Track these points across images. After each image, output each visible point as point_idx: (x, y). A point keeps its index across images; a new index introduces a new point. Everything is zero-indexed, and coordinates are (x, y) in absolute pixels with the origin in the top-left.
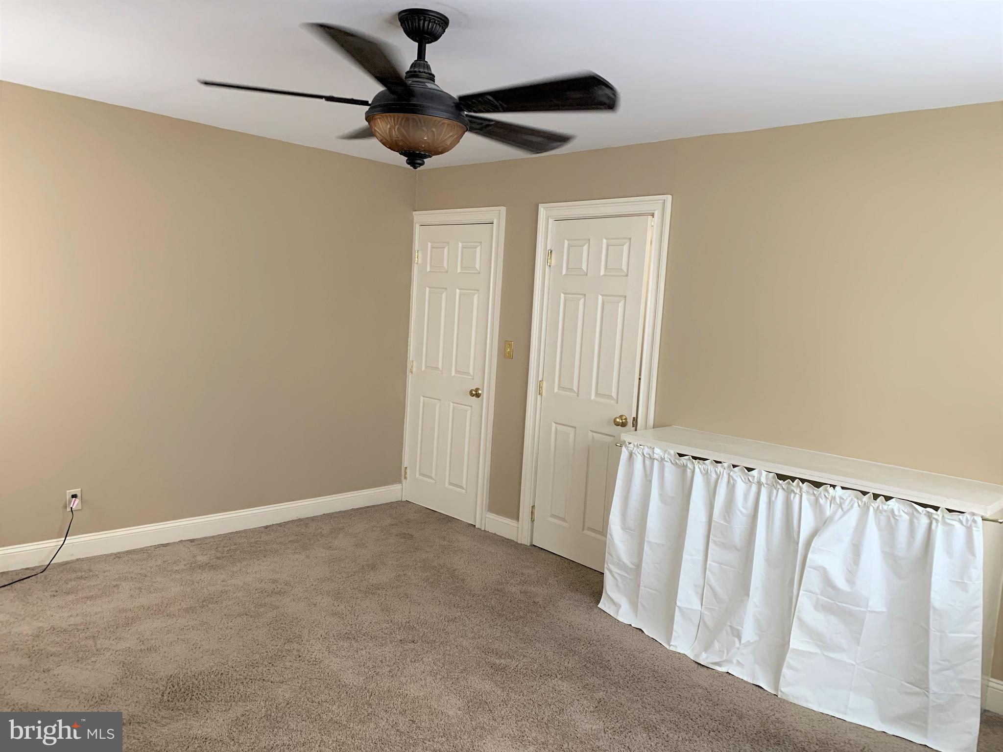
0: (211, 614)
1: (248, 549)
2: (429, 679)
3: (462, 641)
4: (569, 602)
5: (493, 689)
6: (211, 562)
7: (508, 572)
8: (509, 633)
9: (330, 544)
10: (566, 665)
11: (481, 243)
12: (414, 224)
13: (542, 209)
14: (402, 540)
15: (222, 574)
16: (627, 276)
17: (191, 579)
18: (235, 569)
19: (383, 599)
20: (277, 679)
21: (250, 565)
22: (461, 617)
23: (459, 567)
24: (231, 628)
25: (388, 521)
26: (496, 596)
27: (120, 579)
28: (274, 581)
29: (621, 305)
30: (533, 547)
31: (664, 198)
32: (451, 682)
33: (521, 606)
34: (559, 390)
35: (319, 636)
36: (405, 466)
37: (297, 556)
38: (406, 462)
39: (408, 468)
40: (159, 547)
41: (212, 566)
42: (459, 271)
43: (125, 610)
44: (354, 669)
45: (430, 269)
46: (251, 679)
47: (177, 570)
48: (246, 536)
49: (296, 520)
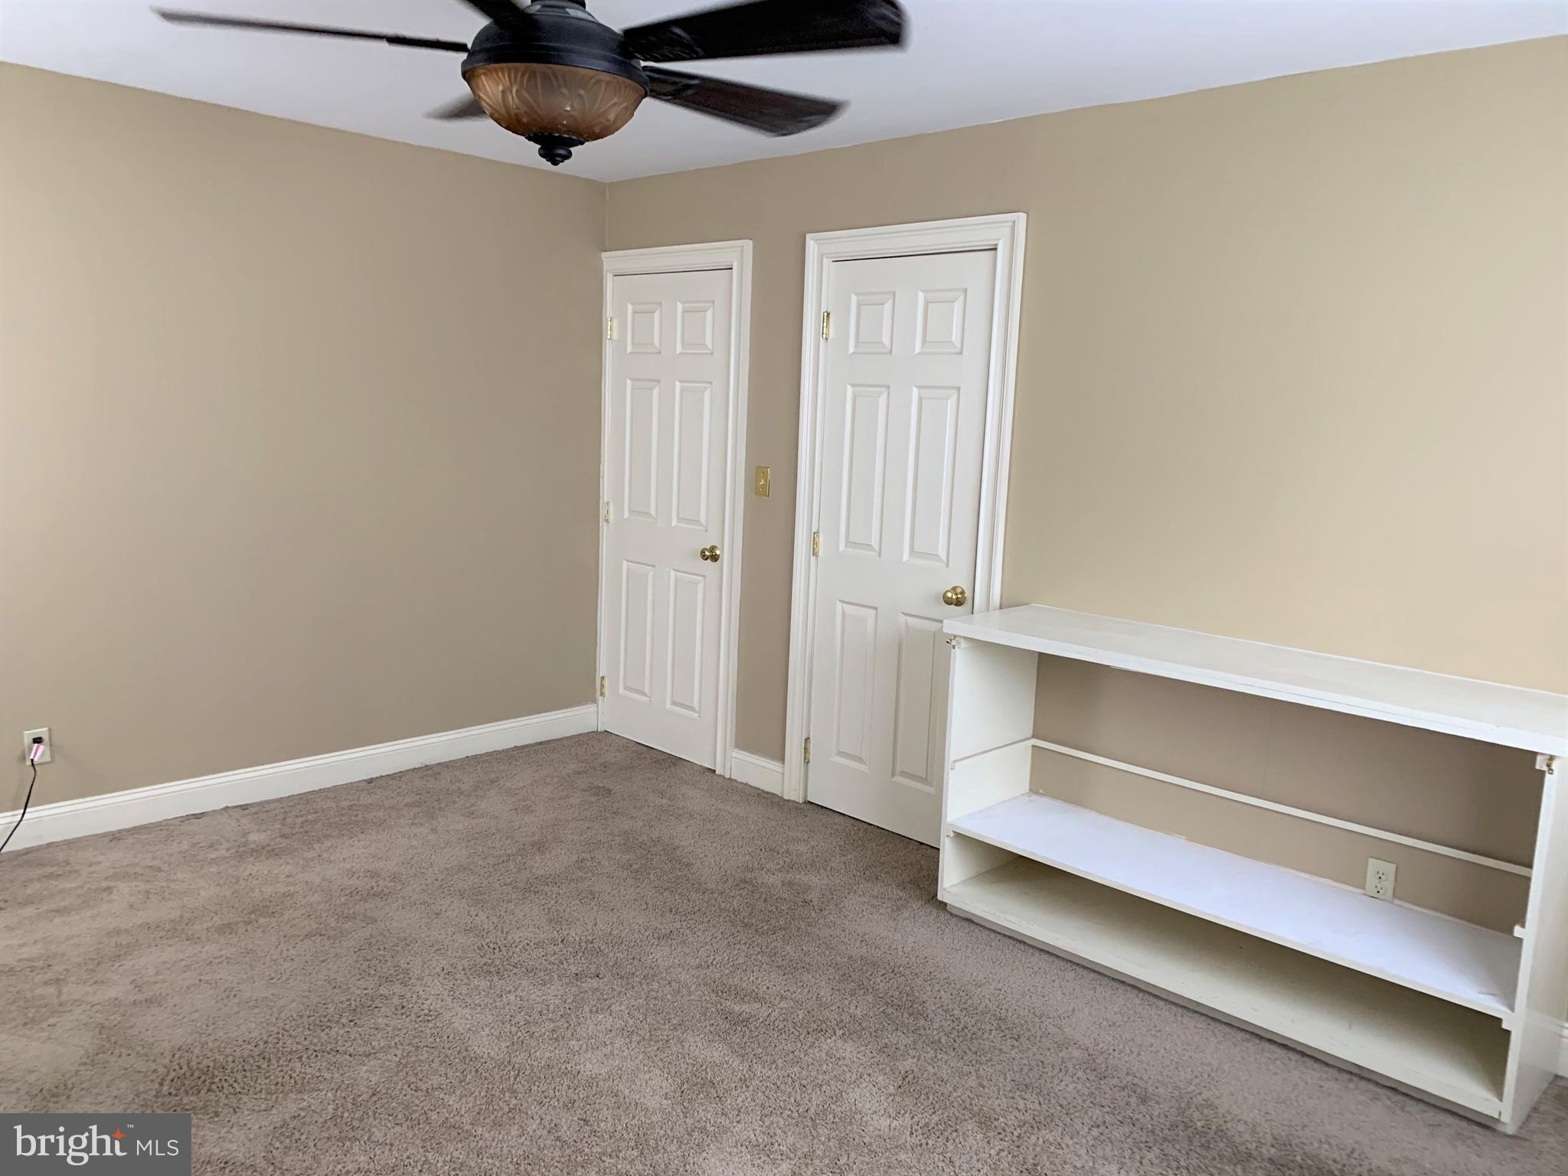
0: (261, 935)
1: (337, 819)
2: (619, 1042)
3: (680, 973)
4: (862, 899)
5: (726, 1059)
6: (272, 844)
7: (763, 850)
8: (759, 957)
9: (473, 808)
10: (852, 1011)
11: (713, 302)
12: (604, 273)
13: (812, 242)
14: (594, 799)
15: (288, 863)
16: (961, 353)
17: (235, 873)
18: (309, 855)
19: (553, 902)
20: (361, 1050)
21: (337, 847)
22: (681, 931)
23: (683, 844)
24: (292, 960)
25: (573, 766)
26: (742, 891)
27: (115, 876)
28: (374, 874)
29: (951, 404)
30: (809, 805)
31: (1013, 219)
32: (655, 1048)
33: (782, 908)
34: (846, 546)
35: (438, 970)
36: (601, 675)
37: (415, 830)
38: (602, 669)
39: (606, 679)
40: (188, 820)
41: (273, 850)
42: (679, 350)
43: (117, 932)
44: (493, 1027)
45: (633, 347)
46: (316, 1051)
47: (212, 859)
48: (335, 797)
49: (419, 769)
